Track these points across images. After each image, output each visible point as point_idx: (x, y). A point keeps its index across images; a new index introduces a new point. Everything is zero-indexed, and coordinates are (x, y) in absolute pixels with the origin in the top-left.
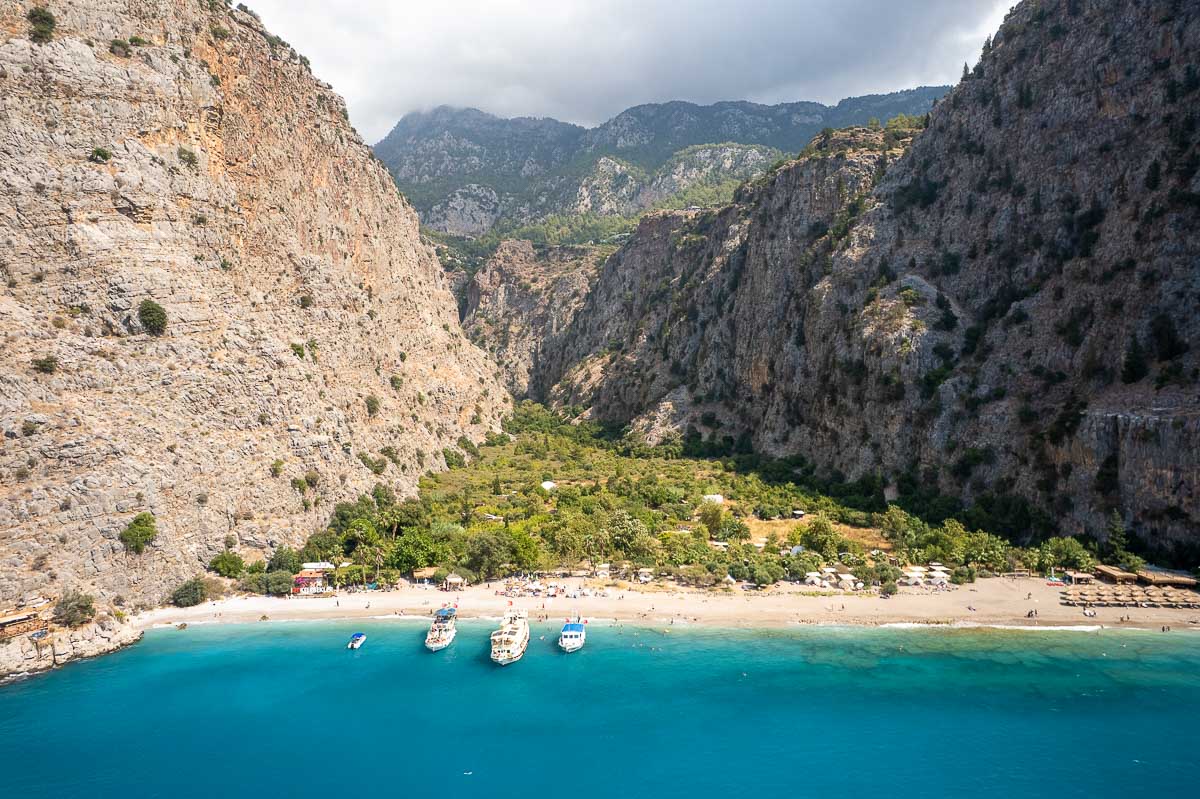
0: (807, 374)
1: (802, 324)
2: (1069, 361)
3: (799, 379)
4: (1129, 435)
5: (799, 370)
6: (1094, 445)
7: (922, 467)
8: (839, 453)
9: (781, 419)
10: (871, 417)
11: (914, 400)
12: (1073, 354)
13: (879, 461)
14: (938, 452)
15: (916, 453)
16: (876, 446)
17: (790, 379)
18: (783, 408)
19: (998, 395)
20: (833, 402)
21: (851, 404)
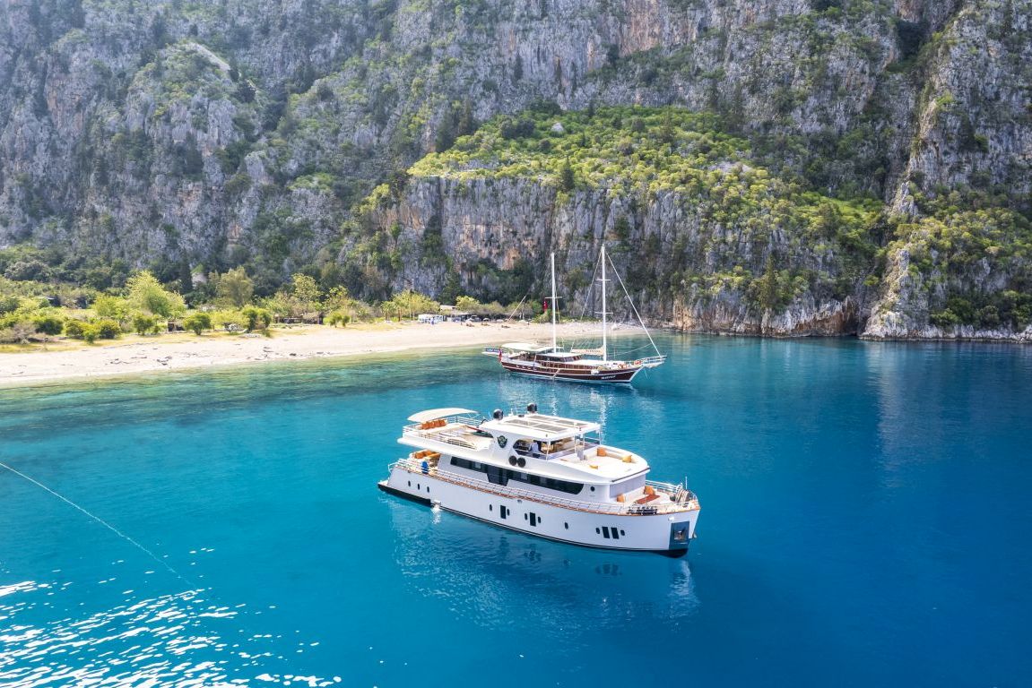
0: (54, 152)
1: (42, 89)
2: (376, 138)
3: (42, 158)
5: (41, 147)
6: (421, 204)
7: (230, 248)
8: (118, 241)
9: (17, 209)
10: (161, 194)
11: (214, 173)
12: (380, 131)
13: (173, 244)
14: (249, 229)
15: (220, 233)
16: (169, 229)
17: (27, 158)
18: (19, 195)
19: (308, 171)
20: (103, 180)
21: (131, 180)
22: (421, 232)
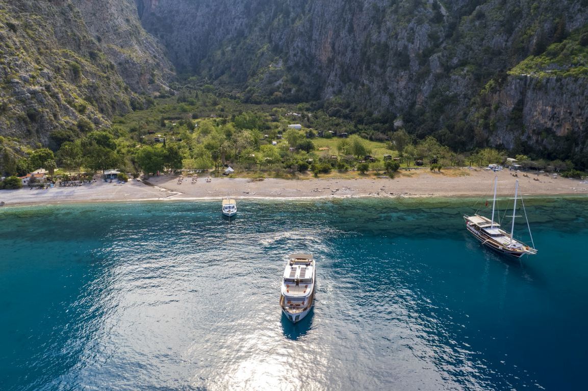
0: (354, 51)
1: (352, 19)
2: (505, 43)
3: (349, 54)
4: (532, 87)
5: (350, 48)
6: (512, 93)
7: (417, 106)
8: (370, 99)
9: (338, 79)
10: (389, 77)
11: (415, 66)
12: (508, 38)
13: (392, 103)
14: (427, 98)
15: (414, 98)
16: (391, 95)
17: (344, 54)
18: (339, 72)
19: (463, 64)
20: (368, 68)
21: (378, 69)
22: (511, 109)
